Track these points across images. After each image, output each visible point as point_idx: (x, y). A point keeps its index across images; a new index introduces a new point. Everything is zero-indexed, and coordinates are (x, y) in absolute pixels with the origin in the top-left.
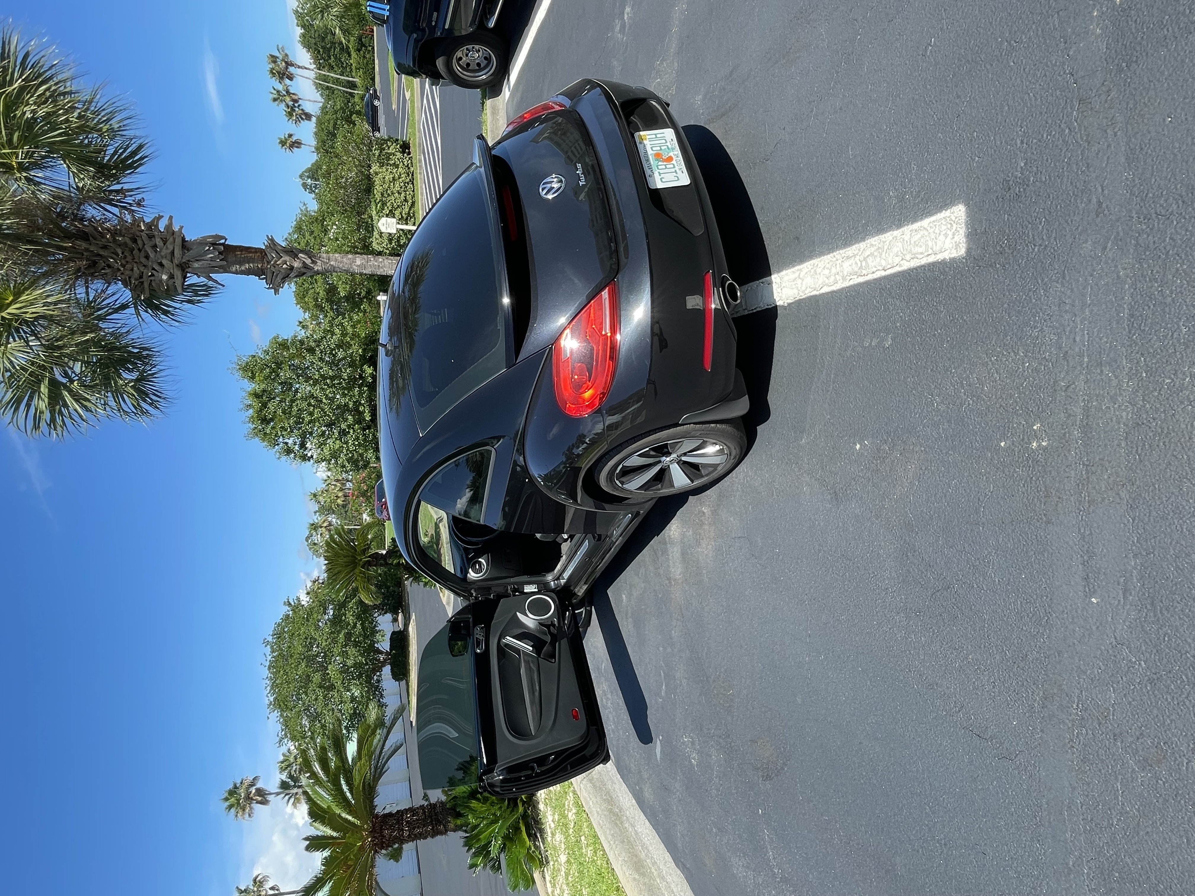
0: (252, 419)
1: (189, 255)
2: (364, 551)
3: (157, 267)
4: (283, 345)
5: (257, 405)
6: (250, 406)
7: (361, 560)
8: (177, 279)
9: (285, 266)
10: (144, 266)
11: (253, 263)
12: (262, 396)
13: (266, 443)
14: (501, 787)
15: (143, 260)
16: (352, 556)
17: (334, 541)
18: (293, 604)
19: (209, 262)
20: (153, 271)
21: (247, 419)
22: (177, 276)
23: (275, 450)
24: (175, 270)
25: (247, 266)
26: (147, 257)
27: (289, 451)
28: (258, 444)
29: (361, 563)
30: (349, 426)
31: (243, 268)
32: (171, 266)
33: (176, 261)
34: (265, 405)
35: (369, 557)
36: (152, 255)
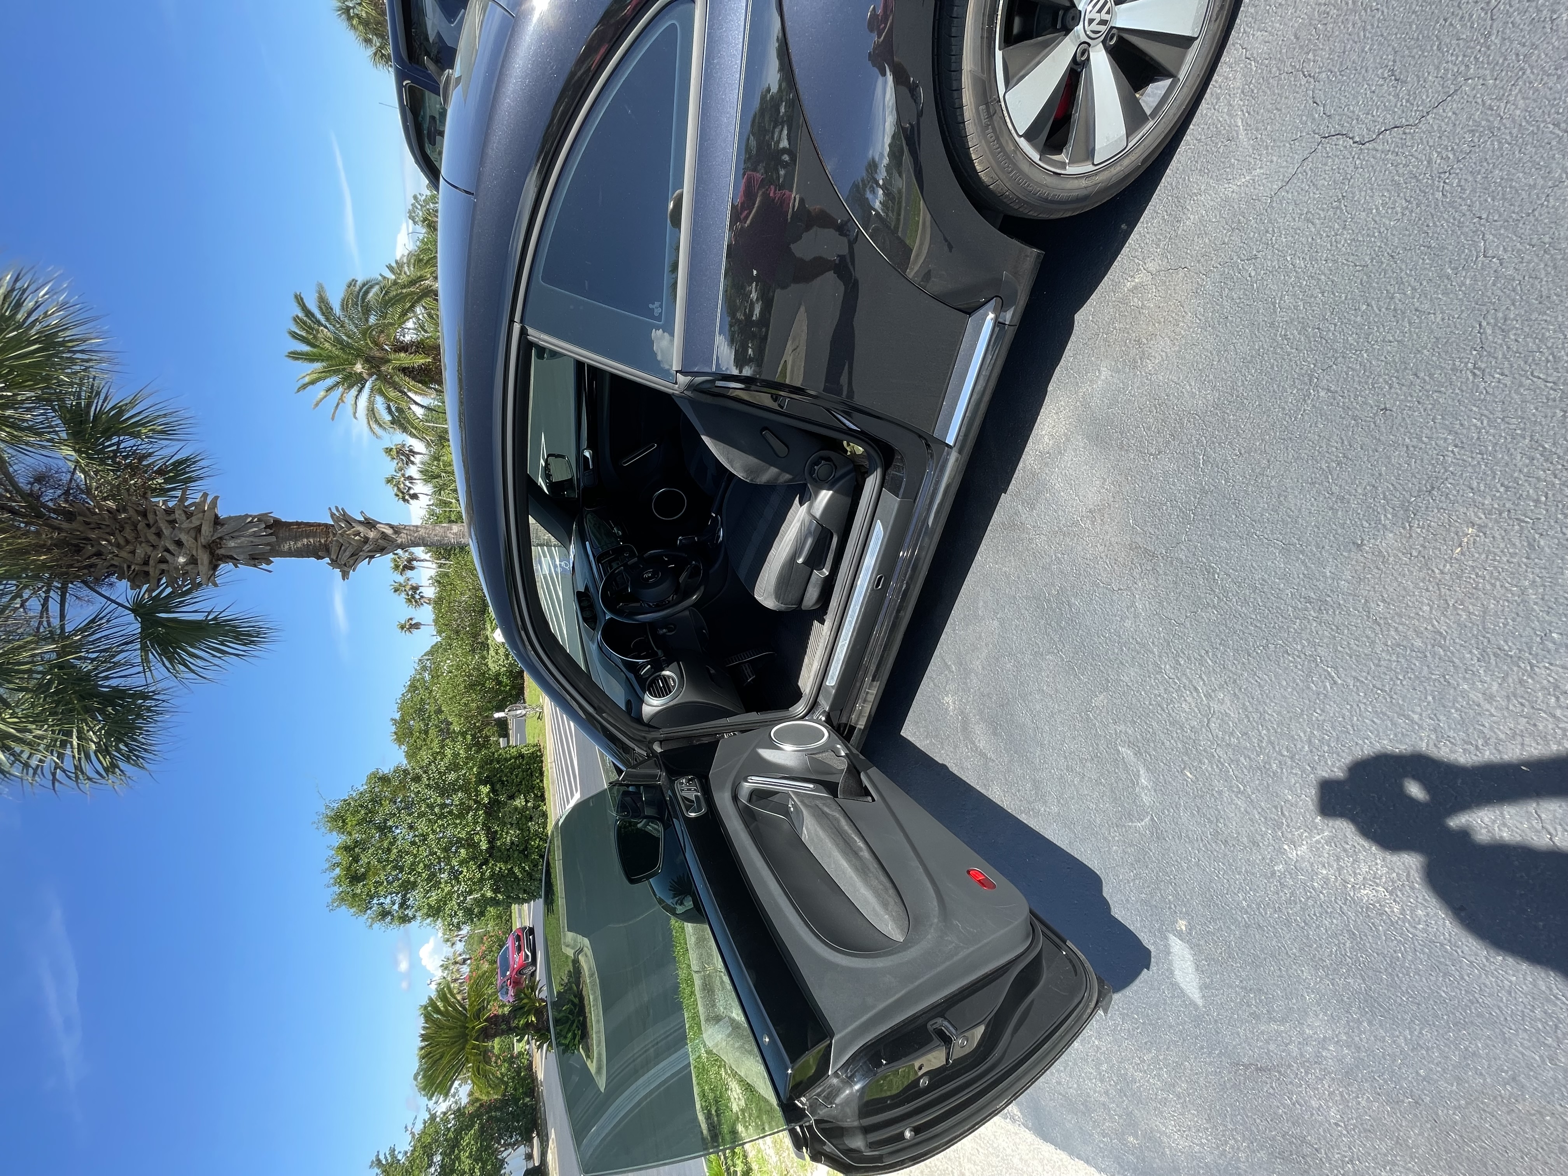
0: (338, 881)
1: (221, 531)
2: (477, 1016)
3: (172, 547)
4: (384, 780)
5: (346, 860)
6: (338, 864)
7: (474, 1028)
8: (202, 564)
9: (357, 538)
10: (153, 546)
11: (314, 537)
12: (353, 849)
13: (354, 909)
14: (866, 1130)
15: (152, 538)
16: (461, 1027)
17: (437, 1010)
18: (384, 1162)
19: (251, 539)
20: (165, 553)
21: (332, 881)
22: (202, 560)
23: (366, 916)
24: (200, 551)
25: (305, 541)
26: (159, 534)
27: (384, 914)
28: (346, 912)
29: (474, 1034)
30: (461, 863)
31: (299, 544)
32: (194, 546)
33: (202, 540)
34: (356, 859)
35: (486, 1021)
36: (166, 532)
